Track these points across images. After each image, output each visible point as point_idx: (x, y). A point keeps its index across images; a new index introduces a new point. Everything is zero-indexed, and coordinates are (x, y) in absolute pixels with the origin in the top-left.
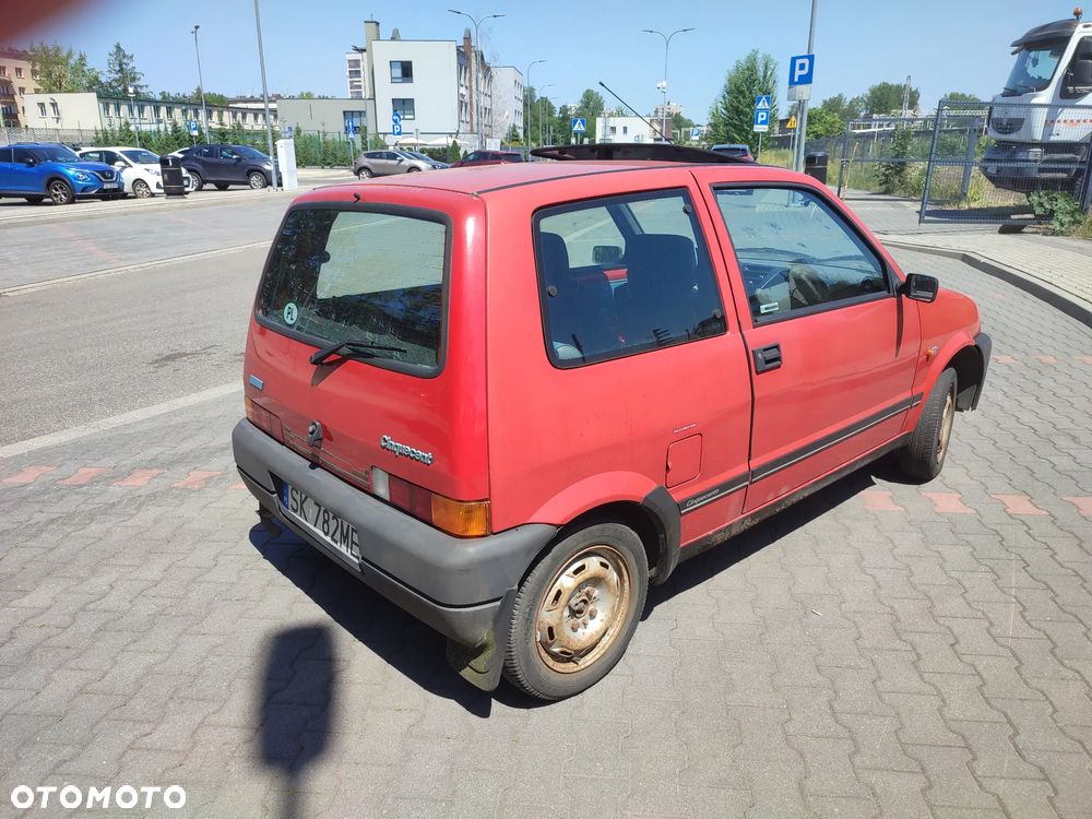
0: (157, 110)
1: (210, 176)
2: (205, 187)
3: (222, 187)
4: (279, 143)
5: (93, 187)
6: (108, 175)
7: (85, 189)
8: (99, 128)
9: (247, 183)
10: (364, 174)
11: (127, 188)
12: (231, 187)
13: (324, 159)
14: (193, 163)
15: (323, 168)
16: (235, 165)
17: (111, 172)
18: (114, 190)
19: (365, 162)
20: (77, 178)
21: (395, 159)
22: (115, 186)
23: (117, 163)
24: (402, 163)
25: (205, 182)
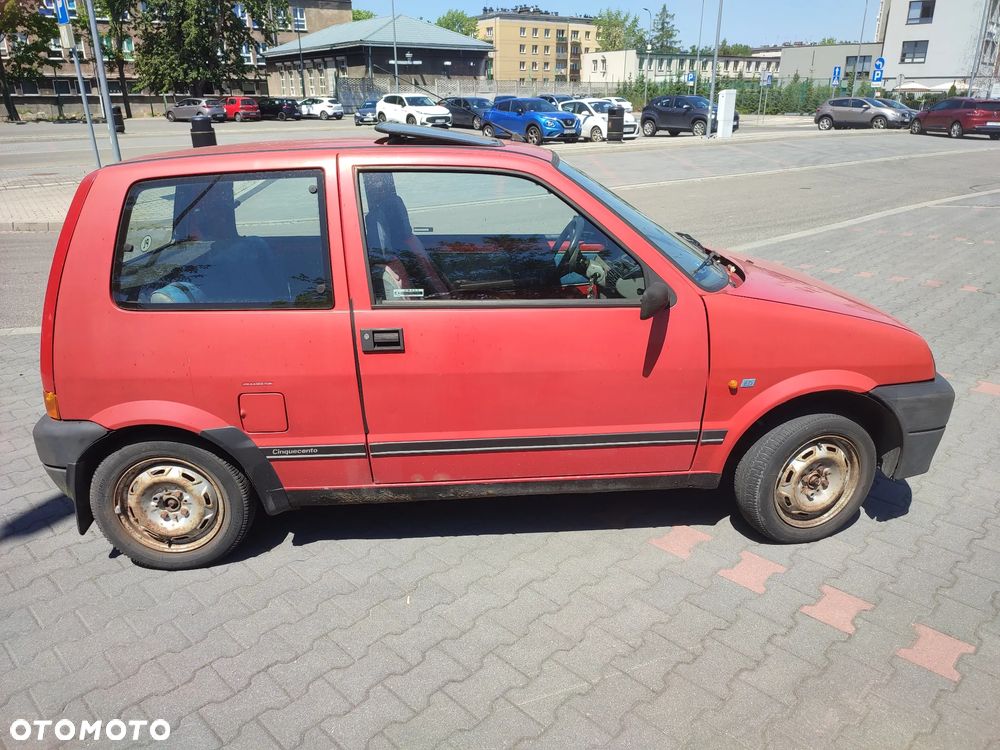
0: (682, 63)
1: (662, 123)
2: (657, 133)
3: (674, 133)
4: (723, 94)
5: (557, 132)
6: (568, 121)
7: (550, 133)
8: (622, 81)
9: (691, 131)
10: (825, 123)
11: (585, 132)
12: (681, 134)
13: (805, 106)
14: (653, 112)
15: (801, 115)
16: (684, 114)
17: (573, 120)
18: (572, 135)
19: (828, 109)
20: (546, 125)
21: (861, 107)
22: (574, 131)
23: (584, 113)
24: (868, 111)
25: (658, 129)
